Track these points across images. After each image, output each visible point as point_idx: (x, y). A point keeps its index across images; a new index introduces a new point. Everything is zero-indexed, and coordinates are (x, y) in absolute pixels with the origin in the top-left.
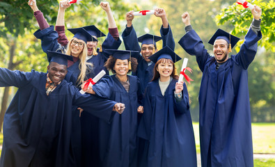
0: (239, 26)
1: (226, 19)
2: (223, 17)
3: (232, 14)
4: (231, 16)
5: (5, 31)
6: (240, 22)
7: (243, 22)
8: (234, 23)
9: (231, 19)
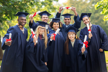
0: (105, 9)
1: (99, 6)
2: (98, 6)
3: (102, 4)
4: (101, 5)
5: (6, 18)
6: (105, 8)
7: (106, 8)
8: (103, 8)
9: (101, 7)
